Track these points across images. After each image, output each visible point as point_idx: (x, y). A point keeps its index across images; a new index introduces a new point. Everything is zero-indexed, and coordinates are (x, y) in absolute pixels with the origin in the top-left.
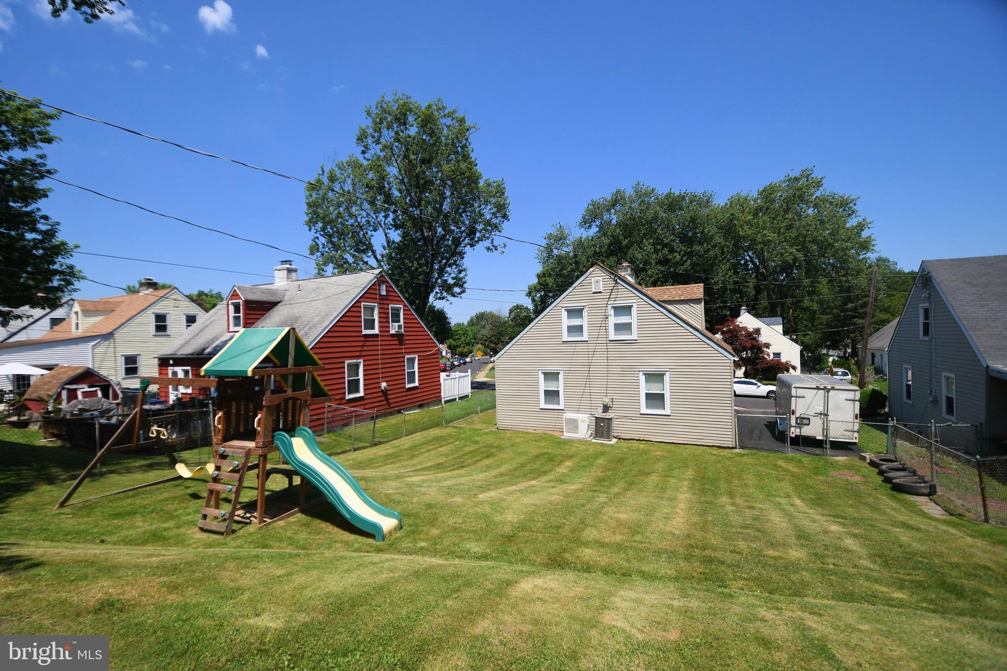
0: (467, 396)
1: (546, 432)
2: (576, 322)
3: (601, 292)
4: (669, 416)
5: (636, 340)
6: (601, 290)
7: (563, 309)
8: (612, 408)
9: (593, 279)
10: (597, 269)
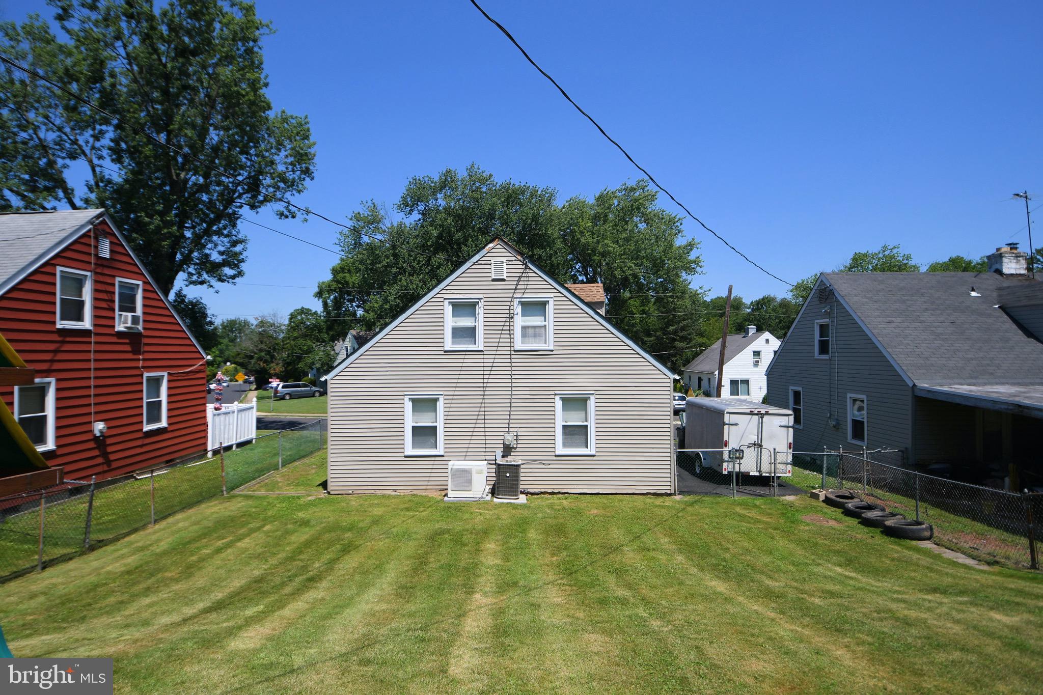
0: (248, 442)
1: (415, 492)
2: (465, 322)
3: (503, 280)
4: (593, 456)
5: (552, 351)
6: (504, 277)
7: (446, 302)
8: (518, 449)
9: (493, 260)
10: (499, 246)
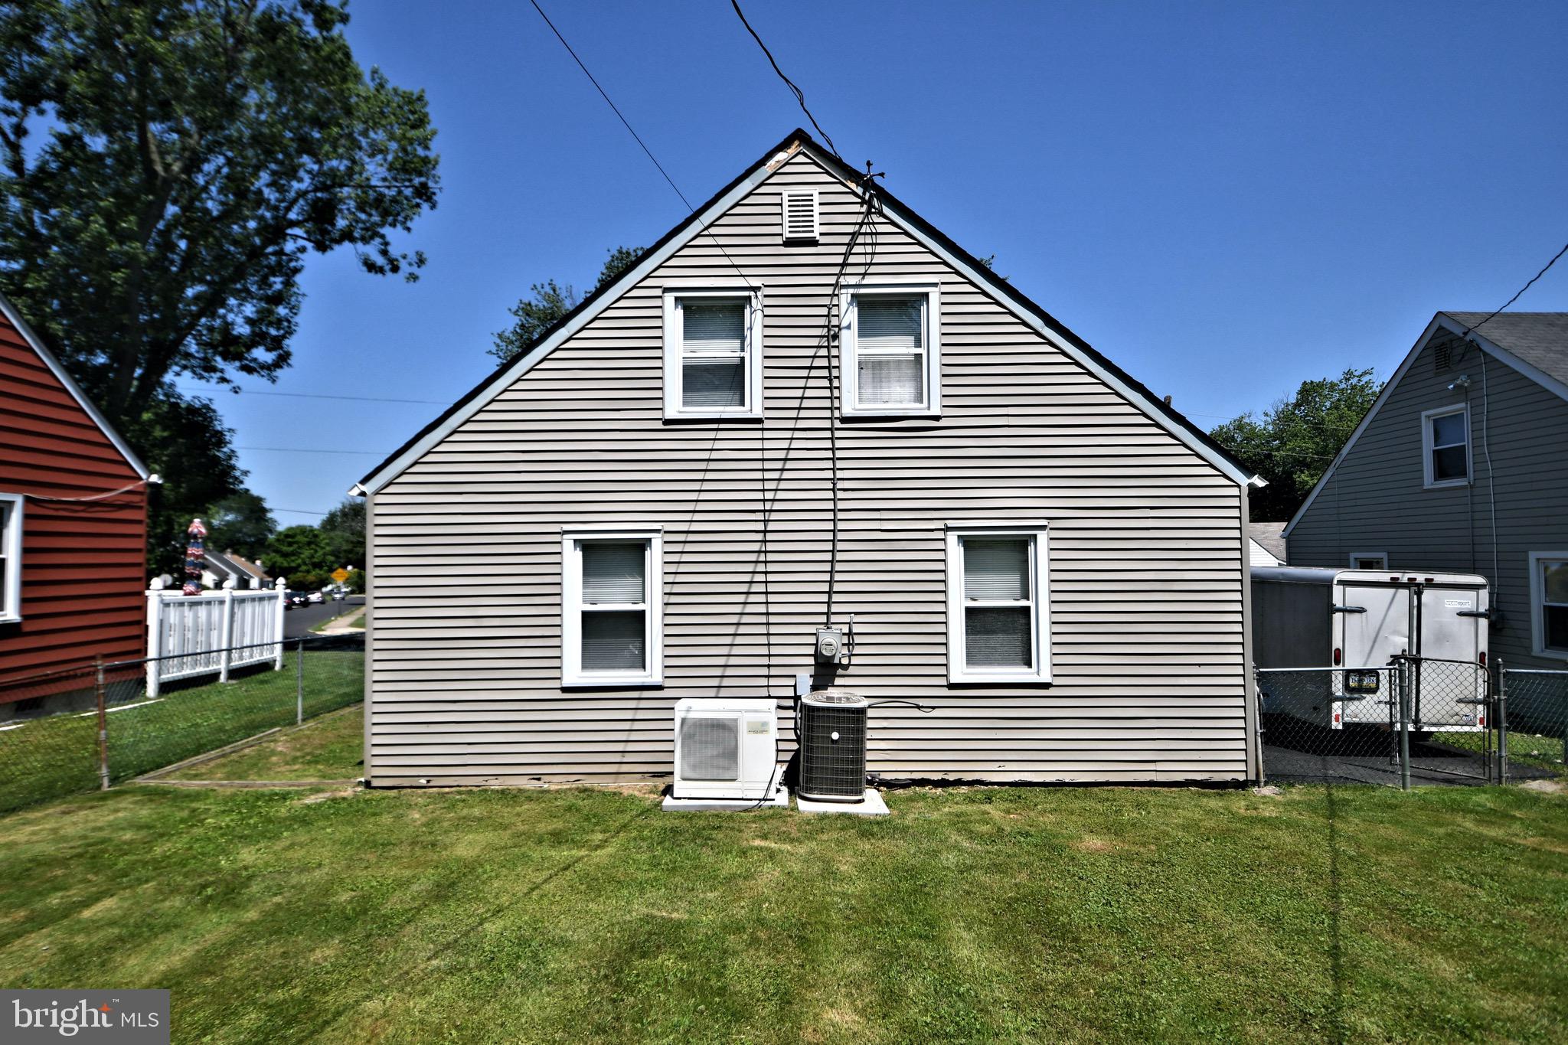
1: (587, 782)
2: (718, 350)
3: (813, 242)
4: (1046, 686)
5: (937, 418)
6: (816, 234)
7: (670, 298)
8: (852, 670)
9: (786, 192)
10: (801, 159)
